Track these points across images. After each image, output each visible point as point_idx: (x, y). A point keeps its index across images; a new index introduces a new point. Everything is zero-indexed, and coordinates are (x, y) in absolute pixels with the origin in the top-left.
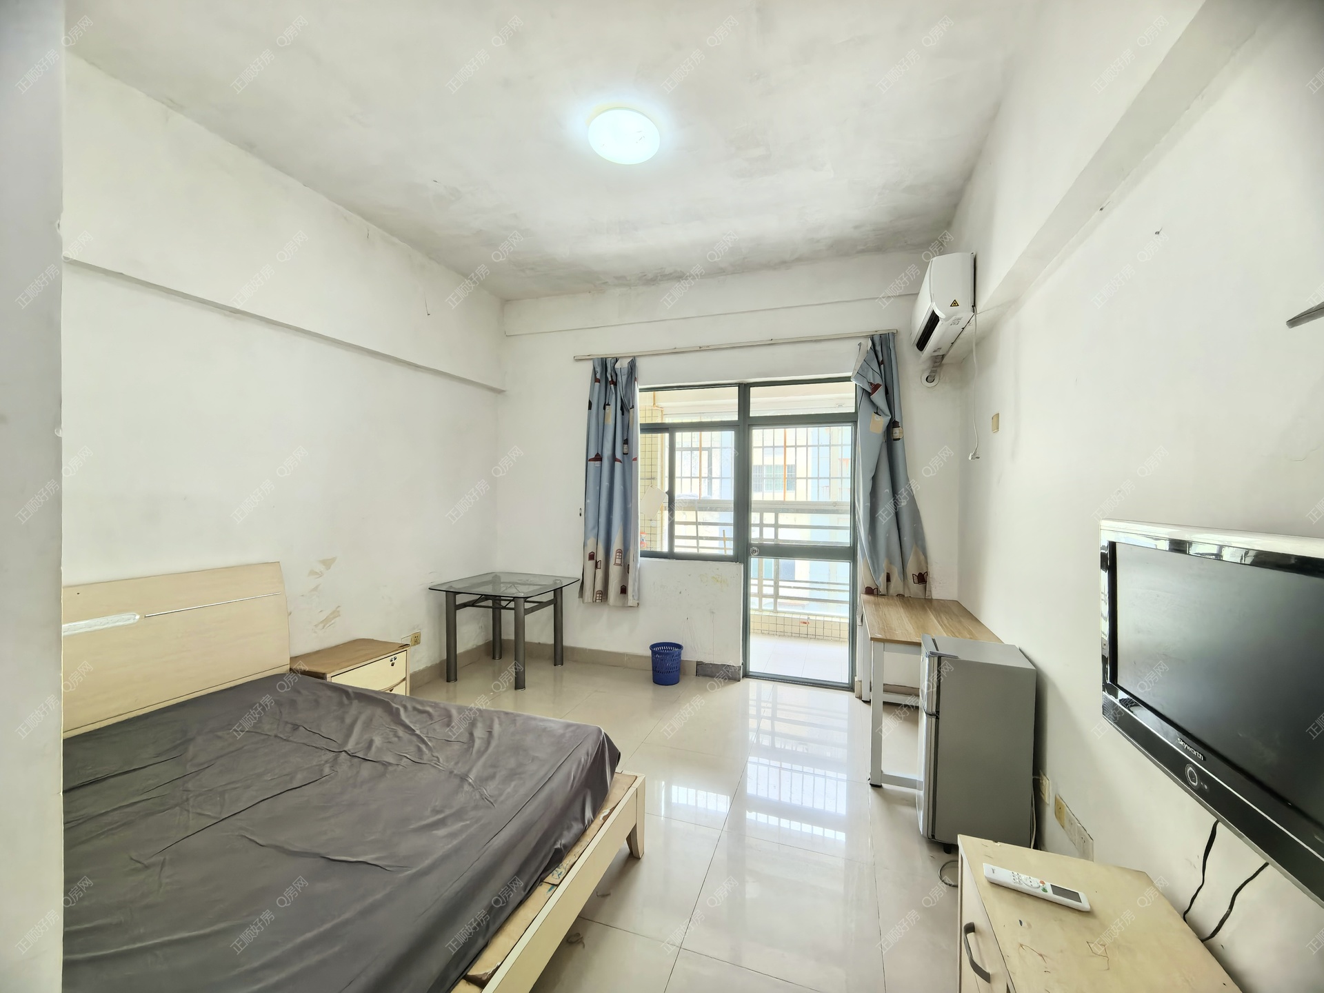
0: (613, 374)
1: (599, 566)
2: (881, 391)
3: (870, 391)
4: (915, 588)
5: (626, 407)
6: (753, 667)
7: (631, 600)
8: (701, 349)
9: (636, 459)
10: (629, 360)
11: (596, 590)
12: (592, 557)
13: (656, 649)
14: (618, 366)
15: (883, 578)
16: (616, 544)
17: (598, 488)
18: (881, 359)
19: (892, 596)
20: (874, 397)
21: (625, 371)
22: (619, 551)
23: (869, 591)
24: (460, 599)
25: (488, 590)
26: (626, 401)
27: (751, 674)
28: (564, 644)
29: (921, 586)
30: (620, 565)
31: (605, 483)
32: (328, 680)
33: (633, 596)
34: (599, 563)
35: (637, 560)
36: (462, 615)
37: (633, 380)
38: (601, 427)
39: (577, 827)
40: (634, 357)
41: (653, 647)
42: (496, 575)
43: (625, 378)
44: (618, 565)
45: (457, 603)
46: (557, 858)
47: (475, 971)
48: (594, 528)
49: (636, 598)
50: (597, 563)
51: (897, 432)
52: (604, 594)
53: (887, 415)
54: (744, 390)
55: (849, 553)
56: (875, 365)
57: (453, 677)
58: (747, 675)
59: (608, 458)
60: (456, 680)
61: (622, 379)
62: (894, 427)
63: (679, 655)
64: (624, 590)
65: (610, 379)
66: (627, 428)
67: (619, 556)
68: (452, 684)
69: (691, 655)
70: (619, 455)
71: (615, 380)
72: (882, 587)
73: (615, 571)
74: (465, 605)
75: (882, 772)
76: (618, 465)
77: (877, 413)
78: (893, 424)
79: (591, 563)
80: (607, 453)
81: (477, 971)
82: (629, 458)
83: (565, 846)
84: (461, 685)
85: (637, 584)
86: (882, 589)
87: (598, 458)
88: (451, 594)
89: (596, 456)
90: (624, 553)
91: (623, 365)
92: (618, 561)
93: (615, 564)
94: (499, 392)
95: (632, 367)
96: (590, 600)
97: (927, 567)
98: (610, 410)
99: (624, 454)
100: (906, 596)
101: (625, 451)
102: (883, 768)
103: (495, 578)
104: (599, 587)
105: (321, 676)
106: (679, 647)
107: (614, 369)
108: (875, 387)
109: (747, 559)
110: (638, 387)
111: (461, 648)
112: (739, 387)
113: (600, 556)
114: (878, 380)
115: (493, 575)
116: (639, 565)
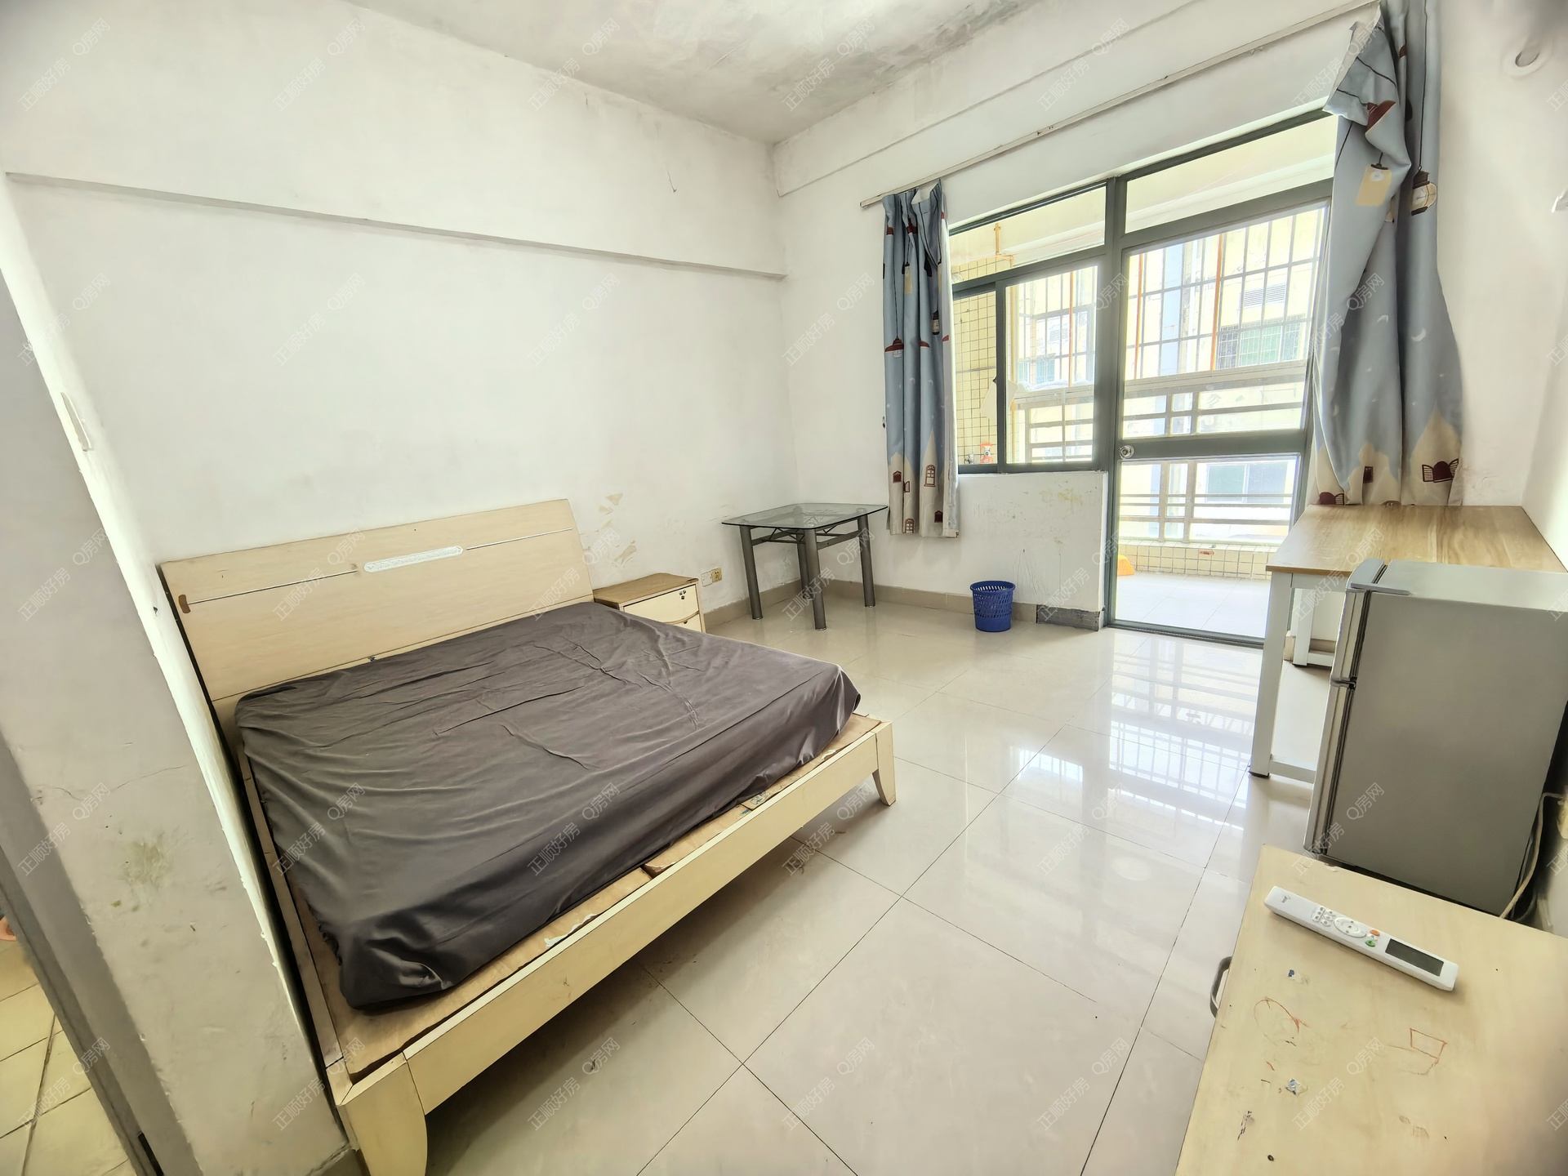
0: (911, 215)
1: (907, 489)
2: (1394, 115)
3: (1363, 121)
4: (1424, 490)
5: (932, 265)
6: (1120, 614)
7: (947, 528)
8: (1041, 136)
9: (947, 338)
10: (932, 187)
11: (906, 518)
12: (897, 477)
13: (980, 589)
14: (916, 200)
15: (1354, 476)
16: (927, 458)
17: (900, 386)
18: (1400, 43)
19: (1372, 505)
20: (1375, 133)
21: (926, 207)
22: (931, 468)
23: (1327, 499)
24: (756, 534)
25: (790, 523)
26: (932, 253)
27: (1117, 622)
28: (874, 583)
29: (1439, 486)
30: (933, 485)
31: (910, 379)
32: (621, 609)
33: (949, 524)
34: (907, 485)
35: (954, 479)
36: (759, 551)
37: (940, 216)
38: (899, 298)
39: (789, 761)
40: (940, 179)
41: (974, 587)
42: (798, 507)
43: (927, 218)
44: (930, 485)
45: (752, 539)
46: (759, 787)
47: (651, 864)
48: (897, 441)
49: (955, 526)
50: (904, 485)
51: (1421, 196)
52: (915, 523)
53: (1402, 165)
54: (1116, 188)
55: (1298, 443)
56: (1384, 65)
57: (758, 614)
58: (1110, 623)
59: (911, 343)
60: (761, 617)
61: (924, 221)
62: (1415, 187)
63: (1010, 595)
64: (939, 517)
65: (907, 225)
66: (934, 294)
67: (931, 474)
68: (758, 621)
69: (1027, 595)
70: (924, 338)
71: (914, 224)
72: (1351, 491)
73: (926, 494)
74: (763, 540)
75: (1271, 757)
76: (924, 350)
77: (1379, 166)
78: (1415, 179)
79: (898, 485)
80: (909, 337)
81: (652, 864)
82: (938, 337)
83: (769, 776)
84: (768, 623)
85: (955, 509)
86: (1353, 494)
87: (898, 345)
88: (745, 529)
89: (894, 342)
90: (938, 470)
91: (922, 198)
92: (930, 481)
93: (926, 485)
94: (779, 278)
95: (937, 198)
96: (899, 531)
97: (1459, 451)
98: (911, 271)
99: (934, 334)
100: (1403, 503)
101: (936, 329)
102: (1274, 752)
103: (796, 510)
104: (908, 514)
105: (614, 606)
106: (1010, 586)
107: (910, 207)
108: (1376, 112)
109: (1115, 464)
110: (946, 227)
111: (764, 587)
112: (1106, 185)
113: (908, 477)
114: (1388, 92)
115: (794, 507)
116: (956, 486)
